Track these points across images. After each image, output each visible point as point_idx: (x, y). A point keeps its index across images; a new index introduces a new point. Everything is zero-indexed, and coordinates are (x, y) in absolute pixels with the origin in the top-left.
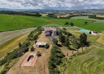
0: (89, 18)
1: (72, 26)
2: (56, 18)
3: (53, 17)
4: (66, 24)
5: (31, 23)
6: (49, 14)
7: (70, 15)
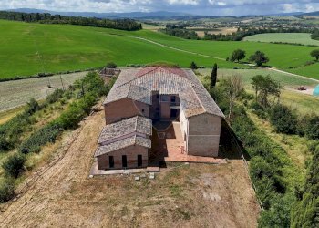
0: (313, 38)
1: (260, 65)
2: (195, 37)
3: (182, 35)
4: (233, 59)
5: (95, 50)
6: (167, 26)
7: (241, 30)
